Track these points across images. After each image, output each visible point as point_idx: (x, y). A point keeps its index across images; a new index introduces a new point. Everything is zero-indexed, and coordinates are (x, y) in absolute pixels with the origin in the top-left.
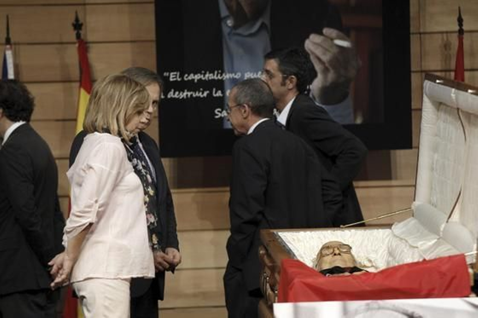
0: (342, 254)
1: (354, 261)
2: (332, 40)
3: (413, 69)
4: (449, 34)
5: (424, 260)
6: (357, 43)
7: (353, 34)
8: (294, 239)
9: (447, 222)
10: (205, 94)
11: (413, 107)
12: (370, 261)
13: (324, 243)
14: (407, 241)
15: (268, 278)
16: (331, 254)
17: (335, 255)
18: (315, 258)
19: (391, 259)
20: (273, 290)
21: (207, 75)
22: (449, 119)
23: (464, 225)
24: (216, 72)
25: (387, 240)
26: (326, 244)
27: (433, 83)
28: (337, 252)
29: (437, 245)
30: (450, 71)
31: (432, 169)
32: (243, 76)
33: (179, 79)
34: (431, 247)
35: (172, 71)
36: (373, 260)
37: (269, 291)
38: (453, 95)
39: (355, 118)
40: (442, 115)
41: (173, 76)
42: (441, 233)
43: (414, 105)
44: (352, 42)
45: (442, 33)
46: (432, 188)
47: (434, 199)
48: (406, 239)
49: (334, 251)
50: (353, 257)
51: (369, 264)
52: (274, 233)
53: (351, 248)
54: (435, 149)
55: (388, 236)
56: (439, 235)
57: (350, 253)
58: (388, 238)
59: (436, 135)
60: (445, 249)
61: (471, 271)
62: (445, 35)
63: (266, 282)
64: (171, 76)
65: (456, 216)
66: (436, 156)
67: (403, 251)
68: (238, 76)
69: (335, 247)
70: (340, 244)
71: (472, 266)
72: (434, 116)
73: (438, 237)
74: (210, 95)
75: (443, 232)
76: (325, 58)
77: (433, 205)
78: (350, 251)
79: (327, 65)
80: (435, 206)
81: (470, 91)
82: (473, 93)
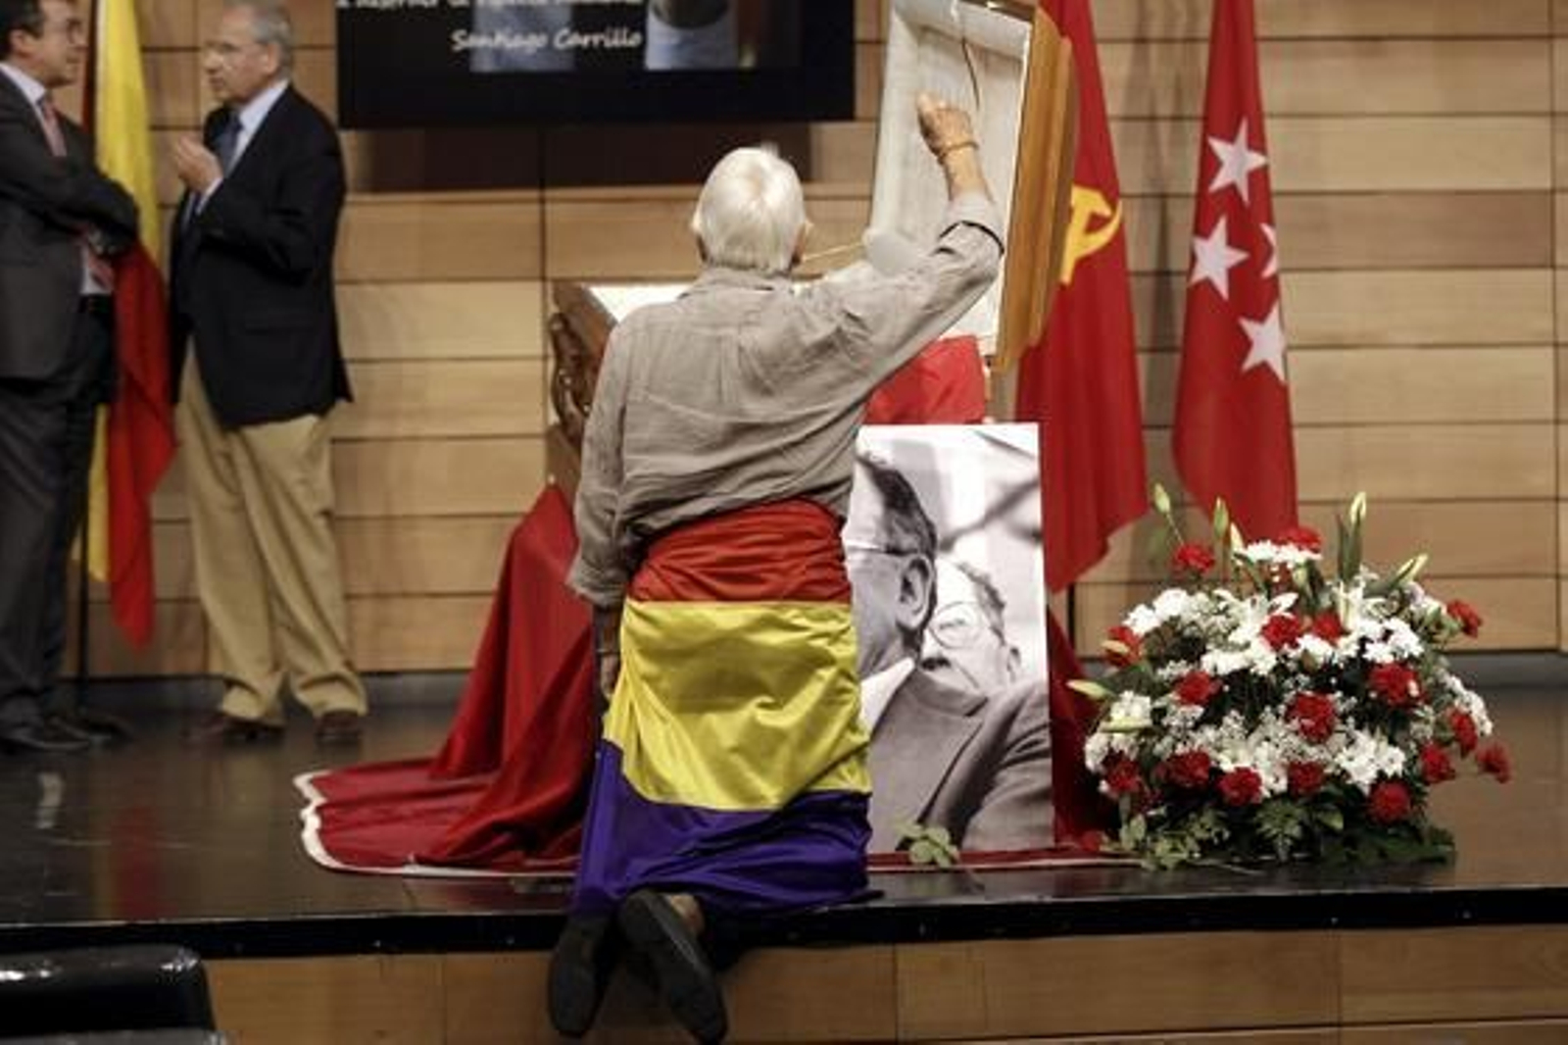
11: (860, 35)
15: (568, 381)
20: (578, 405)
22: (942, 59)
37: (572, 408)
38: (954, 12)
39: (740, 56)
40: (929, 52)
43: (861, 31)
46: (904, 201)
47: (909, 226)
52: (580, 289)
61: (986, 371)
63: (566, 389)
71: (990, 360)
72: (912, 55)
77: (906, 235)
80: (911, 237)
81: (991, 5)
82: (997, 10)
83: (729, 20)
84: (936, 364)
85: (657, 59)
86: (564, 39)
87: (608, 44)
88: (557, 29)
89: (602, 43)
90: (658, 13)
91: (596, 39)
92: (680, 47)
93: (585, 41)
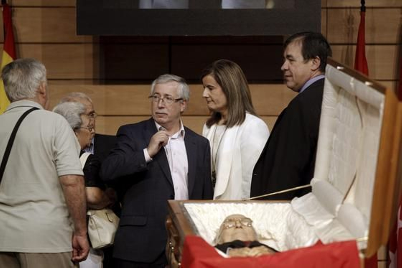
0: (243, 227)
4: (352, 10)
8: (199, 211)
9: (343, 203)
12: (269, 234)
13: (227, 215)
14: (304, 219)
15: (173, 248)
16: (233, 226)
17: (237, 227)
18: (218, 229)
19: (289, 233)
20: (177, 259)
22: (348, 103)
23: (358, 208)
25: (286, 214)
26: (229, 217)
27: (334, 68)
28: (239, 225)
29: (332, 225)
30: (352, 44)
31: (331, 149)
34: (326, 227)
36: (272, 232)
37: (174, 261)
38: (352, 84)
39: (266, 3)
40: (342, 98)
42: (336, 214)
45: (346, 8)
46: (330, 167)
47: (332, 177)
48: (304, 215)
49: (236, 224)
50: (253, 229)
51: (268, 237)
53: (252, 221)
54: (334, 130)
55: (287, 210)
56: (334, 215)
57: (252, 227)
58: (288, 212)
59: (336, 117)
60: (339, 231)
61: (361, 256)
62: (348, 10)
63: (172, 252)
65: (351, 198)
66: (335, 137)
67: (300, 228)
69: (237, 221)
70: (243, 217)
71: (363, 251)
72: (334, 99)
73: (333, 217)
75: (339, 212)
77: (330, 182)
78: (251, 224)
80: (332, 184)
81: (367, 83)
82: (370, 86)
84: (336, 253)
85: (227, 3)
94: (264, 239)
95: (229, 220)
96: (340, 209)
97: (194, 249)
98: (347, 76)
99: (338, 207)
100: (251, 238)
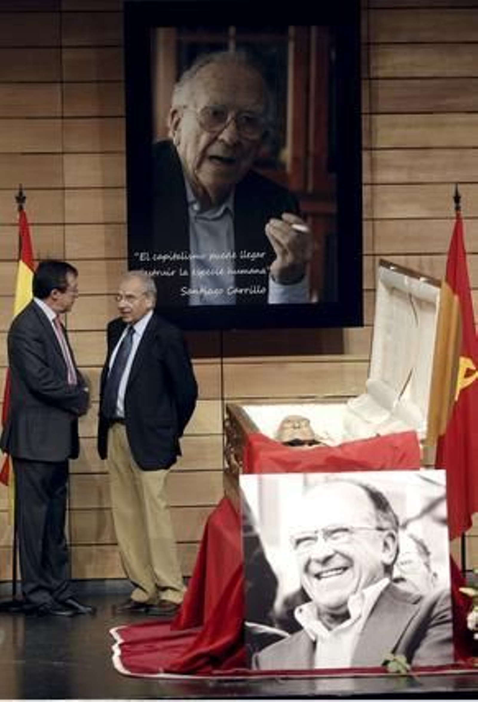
0: (301, 427)
1: (313, 434)
2: (291, 224)
3: (365, 252)
5: (378, 436)
6: (313, 228)
7: (310, 220)
10: (173, 273)
11: (365, 286)
12: (327, 434)
14: (361, 416)
16: (292, 427)
17: (295, 428)
19: (345, 432)
21: (175, 256)
22: (401, 303)
23: (415, 402)
24: (183, 254)
25: (343, 414)
27: (387, 270)
28: (297, 425)
29: (390, 421)
31: (385, 349)
32: (208, 257)
33: (148, 260)
34: (383, 423)
35: (142, 251)
38: (406, 282)
39: (311, 297)
40: (395, 300)
41: (142, 257)
42: (394, 410)
43: (366, 286)
44: (309, 227)
46: (384, 367)
47: (387, 377)
48: (360, 413)
49: (294, 424)
50: (311, 430)
51: (326, 437)
53: (310, 422)
54: (388, 330)
56: (392, 411)
57: (309, 427)
58: (345, 412)
59: (390, 318)
60: (398, 424)
61: (421, 446)
63: (231, 453)
64: (141, 256)
65: (407, 394)
66: (389, 338)
67: (357, 426)
68: (203, 257)
69: (295, 421)
70: (300, 418)
71: (423, 442)
72: (388, 300)
73: (391, 413)
74: (177, 274)
76: (284, 241)
78: (309, 425)
79: (286, 247)
80: (387, 382)
81: (422, 279)
82: (425, 282)
83: (306, 281)
84: (398, 443)
85: (273, 300)
86: (231, 290)
87: (251, 293)
88: (228, 287)
89: (248, 292)
90: (274, 280)
91: (246, 290)
92: (284, 293)
93: (241, 291)
94: (322, 438)
95: (287, 421)
96: (397, 406)
97: (256, 444)
98: (401, 275)
99: (395, 403)
100: (309, 438)
